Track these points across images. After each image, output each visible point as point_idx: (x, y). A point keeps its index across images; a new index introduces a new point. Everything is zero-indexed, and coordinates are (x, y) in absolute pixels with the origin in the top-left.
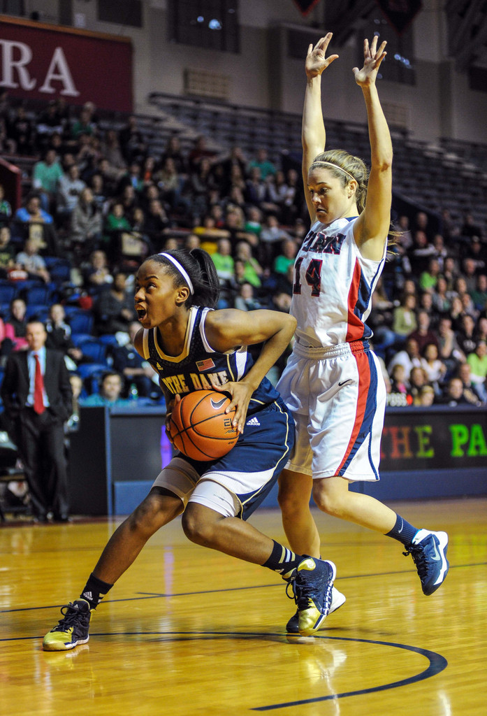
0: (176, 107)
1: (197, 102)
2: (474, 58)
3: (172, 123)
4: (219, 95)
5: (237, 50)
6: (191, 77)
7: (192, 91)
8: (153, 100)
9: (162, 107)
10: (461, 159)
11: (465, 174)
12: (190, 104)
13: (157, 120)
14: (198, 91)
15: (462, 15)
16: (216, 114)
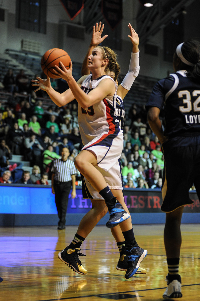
0: (16, 55)
1: (26, 54)
2: (147, 40)
3: (14, 62)
4: (36, 51)
5: (45, 33)
6: (24, 43)
7: (24, 49)
8: (7, 52)
9: (10, 55)
10: (139, 83)
11: (140, 89)
12: (23, 55)
13: (7, 61)
14: (27, 49)
15: (143, 22)
16: (34, 59)
